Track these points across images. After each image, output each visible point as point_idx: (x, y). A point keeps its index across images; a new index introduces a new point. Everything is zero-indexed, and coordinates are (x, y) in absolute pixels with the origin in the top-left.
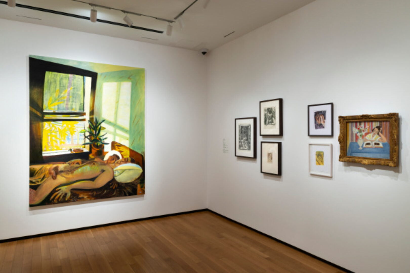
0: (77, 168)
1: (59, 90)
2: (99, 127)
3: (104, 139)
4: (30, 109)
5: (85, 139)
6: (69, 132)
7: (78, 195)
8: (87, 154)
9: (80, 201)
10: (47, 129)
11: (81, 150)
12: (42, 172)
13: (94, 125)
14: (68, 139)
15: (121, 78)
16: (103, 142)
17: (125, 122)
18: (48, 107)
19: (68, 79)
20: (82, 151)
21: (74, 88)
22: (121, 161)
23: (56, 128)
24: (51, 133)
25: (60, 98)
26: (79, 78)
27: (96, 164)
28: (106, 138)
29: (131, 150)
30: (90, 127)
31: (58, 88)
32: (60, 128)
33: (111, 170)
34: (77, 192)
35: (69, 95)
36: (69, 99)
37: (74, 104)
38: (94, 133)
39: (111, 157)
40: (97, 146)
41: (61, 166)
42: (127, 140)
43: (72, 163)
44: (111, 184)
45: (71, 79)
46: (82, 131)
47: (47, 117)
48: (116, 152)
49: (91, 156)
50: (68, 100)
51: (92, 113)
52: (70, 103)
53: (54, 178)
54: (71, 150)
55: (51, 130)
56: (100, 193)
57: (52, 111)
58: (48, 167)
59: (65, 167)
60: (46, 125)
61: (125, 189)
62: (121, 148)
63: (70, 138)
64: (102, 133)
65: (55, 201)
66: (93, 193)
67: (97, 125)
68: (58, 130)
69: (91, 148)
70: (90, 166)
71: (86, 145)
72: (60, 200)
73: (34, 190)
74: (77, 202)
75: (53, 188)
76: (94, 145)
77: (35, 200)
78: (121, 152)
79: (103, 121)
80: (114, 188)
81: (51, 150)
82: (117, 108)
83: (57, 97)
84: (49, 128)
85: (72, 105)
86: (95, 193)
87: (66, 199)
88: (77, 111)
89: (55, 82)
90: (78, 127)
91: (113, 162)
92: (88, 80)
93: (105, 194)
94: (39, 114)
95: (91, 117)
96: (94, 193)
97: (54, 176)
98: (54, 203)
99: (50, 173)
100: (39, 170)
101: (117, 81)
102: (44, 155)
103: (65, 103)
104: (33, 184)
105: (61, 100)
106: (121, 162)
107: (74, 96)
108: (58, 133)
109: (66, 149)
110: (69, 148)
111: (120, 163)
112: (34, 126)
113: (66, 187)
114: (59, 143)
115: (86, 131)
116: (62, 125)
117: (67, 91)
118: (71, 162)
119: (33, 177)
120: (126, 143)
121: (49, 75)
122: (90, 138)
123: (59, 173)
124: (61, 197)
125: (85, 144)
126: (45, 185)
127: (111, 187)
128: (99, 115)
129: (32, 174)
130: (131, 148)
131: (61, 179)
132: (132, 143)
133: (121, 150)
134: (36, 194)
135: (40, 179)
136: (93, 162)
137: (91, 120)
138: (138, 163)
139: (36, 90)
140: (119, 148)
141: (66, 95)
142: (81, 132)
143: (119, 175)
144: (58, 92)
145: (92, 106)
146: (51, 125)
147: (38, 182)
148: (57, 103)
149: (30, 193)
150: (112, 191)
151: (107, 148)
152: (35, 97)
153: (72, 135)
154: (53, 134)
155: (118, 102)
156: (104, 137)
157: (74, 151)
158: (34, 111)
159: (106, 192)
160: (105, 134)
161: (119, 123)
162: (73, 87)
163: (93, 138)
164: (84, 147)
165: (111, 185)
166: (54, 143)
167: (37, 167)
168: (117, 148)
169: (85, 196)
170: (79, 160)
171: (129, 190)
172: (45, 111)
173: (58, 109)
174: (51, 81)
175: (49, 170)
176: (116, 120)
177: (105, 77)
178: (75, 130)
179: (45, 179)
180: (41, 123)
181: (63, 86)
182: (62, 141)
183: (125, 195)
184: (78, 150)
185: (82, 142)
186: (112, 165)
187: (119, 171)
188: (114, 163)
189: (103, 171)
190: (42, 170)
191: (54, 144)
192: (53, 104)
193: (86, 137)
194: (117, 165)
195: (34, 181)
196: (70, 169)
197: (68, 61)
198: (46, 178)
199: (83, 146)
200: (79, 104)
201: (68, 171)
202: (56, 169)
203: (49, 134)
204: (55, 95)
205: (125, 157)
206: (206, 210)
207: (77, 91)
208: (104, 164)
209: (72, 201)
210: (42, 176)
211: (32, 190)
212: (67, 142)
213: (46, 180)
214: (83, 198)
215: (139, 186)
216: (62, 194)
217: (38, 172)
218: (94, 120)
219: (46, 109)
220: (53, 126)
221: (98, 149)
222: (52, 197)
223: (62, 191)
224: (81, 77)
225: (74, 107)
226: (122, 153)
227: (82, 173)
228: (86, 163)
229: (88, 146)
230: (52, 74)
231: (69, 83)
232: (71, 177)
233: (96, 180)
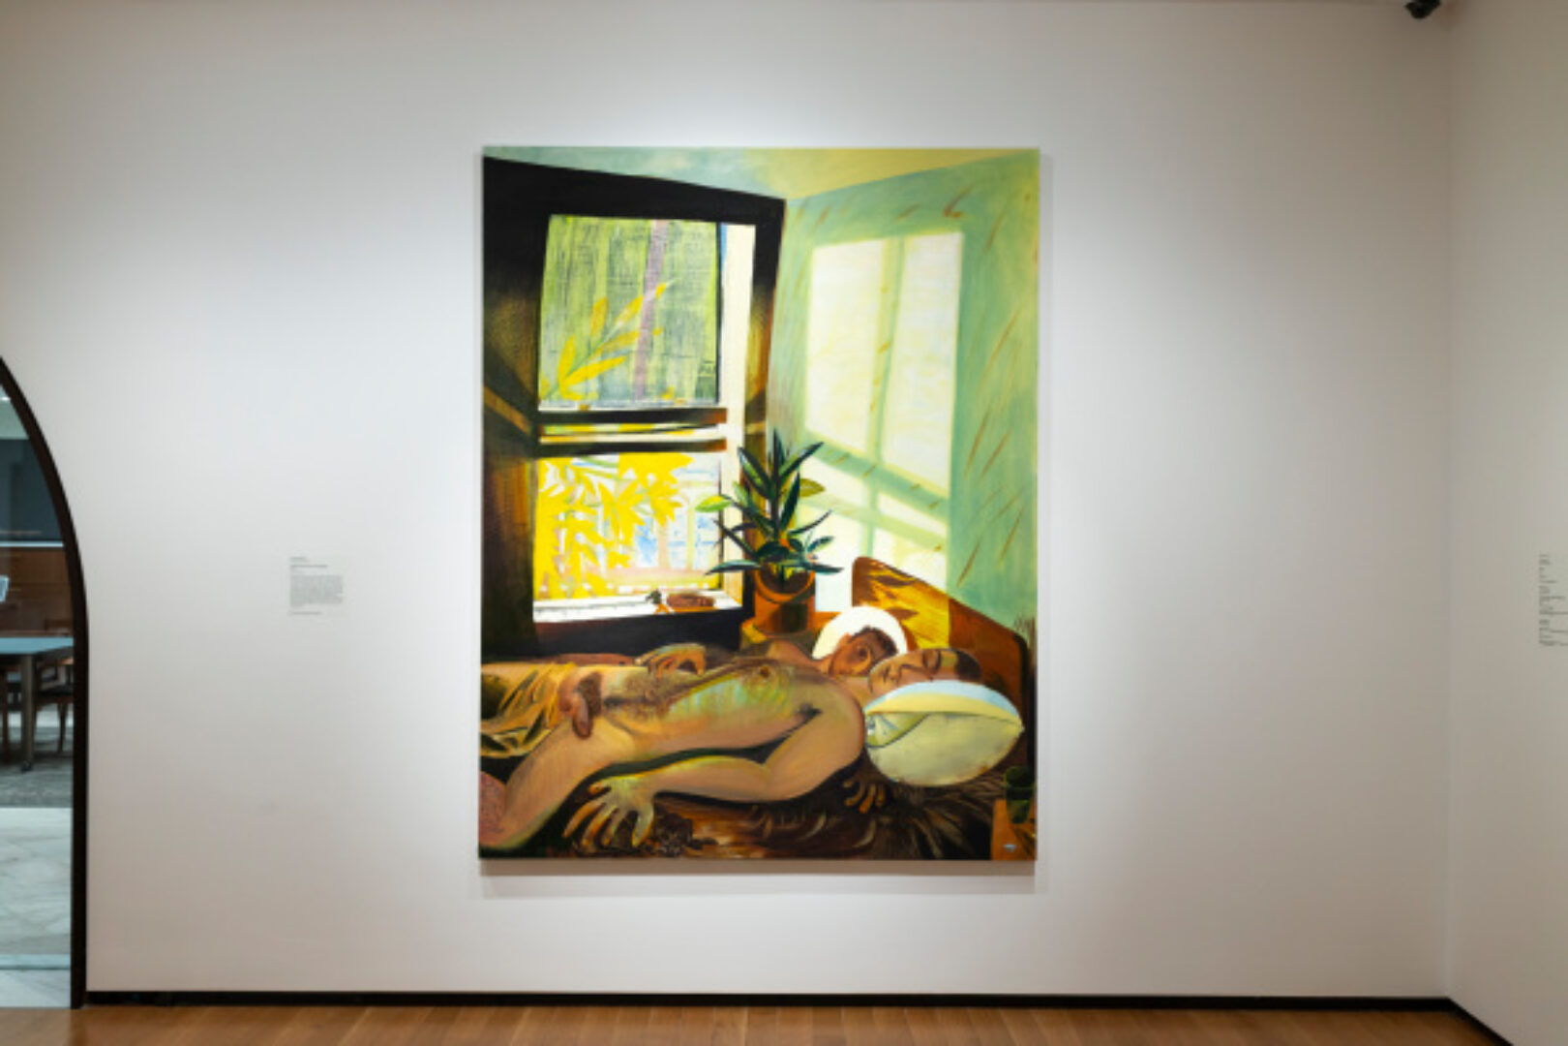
0: (685, 688)
1: (608, 303)
2: (792, 479)
3: (813, 545)
4: (485, 398)
5: (721, 542)
6: (648, 508)
7: (688, 826)
8: (731, 620)
9: (697, 857)
10: (555, 493)
11: (703, 598)
12: (531, 701)
13: (768, 470)
14: (645, 539)
15: (907, 213)
16: (809, 560)
17: (926, 456)
18: (557, 386)
19: (643, 244)
20: (710, 602)
21: (673, 289)
22: (906, 666)
23: (590, 487)
24: (570, 513)
25: (610, 340)
26: (696, 233)
27: (773, 672)
28: (825, 541)
29: (955, 607)
30: (746, 483)
31: (601, 293)
32: (610, 485)
33: (848, 712)
34: (685, 811)
35: (648, 321)
36: (652, 345)
37: (672, 365)
38: (768, 516)
39: (851, 639)
40: (780, 583)
41: (615, 675)
42: (938, 548)
43: (662, 661)
44: (847, 785)
45: (658, 243)
46: (712, 503)
47: (554, 434)
48: (876, 617)
49: (750, 631)
50: (646, 348)
51: (756, 410)
52: (654, 363)
53: (583, 731)
54: (655, 597)
55: (570, 500)
56: (792, 826)
57: (575, 408)
58: (560, 674)
59: (630, 683)
60: (549, 471)
61: (926, 818)
62: (906, 597)
63: (651, 536)
64: (804, 513)
65: (584, 842)
66: (760, 822)
67: (783, 470)
68: (599, 495)
69: (750, 592)
70: (745, 683)
71: (728, 576)
72: (606, 841)
73: (498, 784)
74: (681, 861)
75: (579, 777)
76: (766, 574)
77: (501, 831)
78: (900, 614)
79: (812, 450)
80: (865, 810)
81: (569, 595)
82: (883, 379)
83: (597, 336)
84: (561, 489)
85: (663, 371)
86: (769, 826)
87: (635, 842)
88: (688, 401)
89: (590, 263)
90: (688, 484)
91: (861, 666)
92: (741, 239)
93: (820, 835)
94: (519, 420)
95: (753, 429)
96: (763, 825)
97: (582, 723)
98: (581, 855)
99: (565, 707)
100: (519, 688)
101: (883, 233)
102: (539, 617)
103: (633, 365)
104: (494, 754)
105: (617, 353)
106: (905, 672)
107: (674, 325)
108: (600, 511)
109: (635, 593)
110: (648, 588)
111: (899, 681)
112: (499, 479)
113: (633, 778)
114: (602, 562)
115: (725, 505)
116: (615, 471)
117: (641, 301)
118: (657, 658)
119: (495, 720)
120: (933, 568)
121: (564, 235)
122: (746, 536)
123: (603, 708)
124: (613, 829)
125: (721, 570)
126: (542, 761)
127: (849, 802)
128: (794, 418)
129: (492, 703)
130: (960, 599)
131: (611, 740)
132: (964, 569)
133: (901, 604)
134: (507, 800)
135: (524, 733)
136: (759, 663)
137: (752, 448)
138: (996, 684)
139: (509, 310)
140: (891, 596)
141: (637, 323)
142: (704, 508)
143: (893, 741)
144: (603, 309)
145: (755, 372)
146: (571, 475)
147: (514, 742)
148: (595, 365)
149: (483, 796)
150: (855, 820)
151: (832, 594)
152: (507, 340)
153: (663, 520)
154: (580, 516)
155: (886, 347)
156: (818, 533)
157: (671, 601)
158: (502, 407)
159: (826, 824)
160: (822, 519)
161: (896, 458)
162: (667, 284)
163: (761, 541)
164: (720, 586)
165: (852, 791)
166: (584, 562)
167: (512, 674)
168: (881, 595)
169: (722, 834)
170: (693, 650)
171: (947, 826)
172: (545, 407)
173: (603, 392)
174: (571, 262)
175: (562, 691)
176: (877, 443)
177: (823, 216)
178: (676, 499)
179: (545, 733)
180: (528, 466)
181: (623, 284)
182: (620, 549)
183: (925, 854)
184: (691, 598)
185: (710, 560)
186: (857, 683)
187: (892, 719)
188: (866, 673)
189: (809, 713)
190: (532, 685)
191: (582, 566)
192: (582, 370)
193: (725, 533)
194: (880, 685)
195: (497, 738)
196: (652, 693)
197: (646, 154)
198: (546, 728)
199: (715, 577)
200: (696, 367)
201: (645, 701)
202: (591, 685)
203: (562, 517)
204: (589, 328)
205: (924, 644)
206: (1443, 1010)
207: (688, 299)
208: (812, 675)
209: (661, 854)
210: (530, 718)
211: (489, 779)
212: (638, 559)
213: (547, 737)
214: (710, 843)
215: (1001, 811)
216: (616, 811)
217: (513, 696)
218: (769, 448)
219: (549, 395)
220: (579, 479)
221: (785, 598)
222: (574, 823)
223: (617, 798)
224: (705, 229)
225: (672, 381)
226: (910, 623)
227: (709, 717)
228: (729, 666)
229: (735, 580)
230: (575, 223)
231: (653, 264)
232: (656, 731)
233: (773, 759)
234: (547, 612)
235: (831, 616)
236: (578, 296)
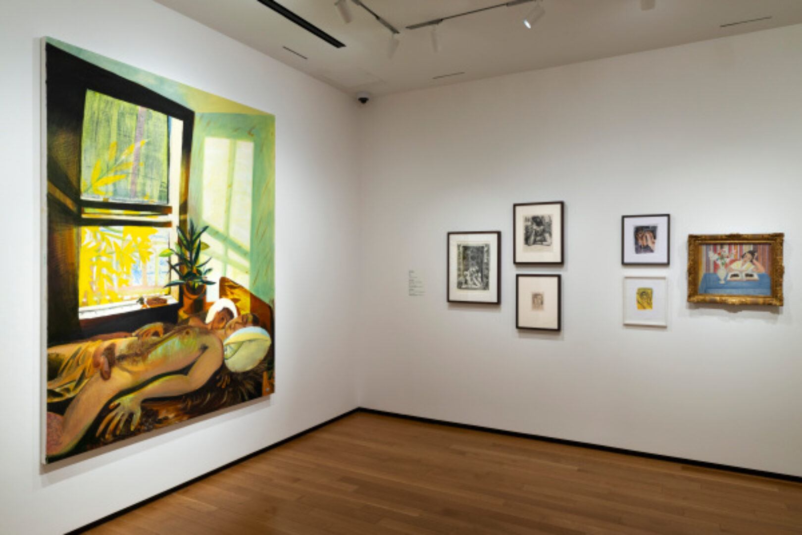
0: (155, 345)
1: (117, 144)
2: (198, 242)
3: (206, 273)
4: (49, 188)
5: (170, 271)
6: (137, 254)
7: (156, 413)
8: (174, 309)
9: (160, 427)
10: (90, 246)
11: (162, 299)
12: (78, 364)
13: (188, 236)
14: (136, 271)
15: (236, 130)
16: (204, 279)
17: (242, 235)
18: (91, 186)
19: (135, 117)
20: (165, 301)
21: (148, 144)
22: (237, 323)
23: (109, 244)
24: (99, 257)
25: (119, 165)
26: (159, 117)
27: (191, 332)
28: (210, 270)
29: (254, 299)
30: (180, 243)
31: (114, 139)
32: (119, 242)
33: (218, 345)
34: (155, 407)
35: (137, 159)
36: (139, 170)
37: (148, 182)
38: (189, 259)
39: (219, 313)
40: (193, 290)
41: (122, 343)
42: (247, 272)
43: (145, 332)
44: (218, 377)
45: (141, 119)
46: (165, 253)
47: (90, 213)
48: (227, 303)
49: (182, 314)
50: (136, 173)
51: (184, 209)
52: (140, 180)
53: (106, 376)
54: (141, 301)
55: (98, 250)
56: (198, 402)
57: (101, 199)
58: (92, 347)
59: (130, 346)
60: (88, 235)
61: (243, 385)
62: (237, 293)
63: (139, 269)
64: (202, 258)
65: (107, 436)
66: (186, 403)
67: (194, 237)
68: (114, 248)
69: (181, 295)
70: (180, 339)
71: (173, 288)
72: (118, 432)
73: (58, 416)
74: (154, 431)
75: (104, 401)
76: (188, 285)
77: (61, 443)
78: (235, 301)
79: (205, 228)
80: (223, 387)
81: (98, 302)
82: (229, 199)
83: (112, 162)
84: (94, 244)
85: (144, 185)
86: (190, 403)
87: (132, 428)
88: (155, 201)
89: (108, 121)
90: (155, 243)
91: (221, 325)
93: (210, 401)
94: (69, 203)
95: (182, 217)
96: (188, 404)
97: (106, 372)
98: (106, 443)
99: (96, 365)
100: (70, 359)
101: (228, 137)
102: (82, 317)
103: (130, 179)
104: (56, 400)
105: (122, 172)
106: (237, 325)
107: (149, 161)
108: (114, 256)
109: (132, 299)
110: (138, 296)
111: (235, 329)
112: (58, 236)
113: (131, 396)
114: (115, 284)
115: (172, 253)
116: (121, 235)
117: (134, 147)
118: (143, 331)
119: (56, 379)
120: (243, 279)
121: (95, 102)
122: (180, 268)
123: (117, 361)
124: (121, 425)
125: (170, 285)
126: (84, 397)
127: (219, 385)
128: (198, 215)
129: (54, 370)
130: (254, 293)
131: (121, 378)
132: (254, 281)
133: (236, 297)
134: (64, 425)
135: (74, 384)
136: (185, 328)
137: (182, 226)
139: (63, 138)
140: (232, 293)
141: (132, 159)
142: (163, 255)
144: (115, 148)
145: (183, 190)
146: (99, 236)
147: (68, 390)
148: (111, 177)
149: (49, 426)
150: (221, 392)
151: (212, 293)
152: (62, 156)
153: (145, 262)
154: (104, 259)
155: (230, 186)
156: (207, 267)
157: (149, 302)
158: (59, 195)
159: (211, 396)
160: (209, 260)
161: (233, 235)
162: (146, 141)
163: (186, 271)
164: (169, 293)
165: (219, 381)
166: (106, 284)
167: (66, 351)
168: (229, 293)
169: (170, 414)
170: (158, 326)
171: (249, 386)
173: (115, 192)
174: (98, 118)
175: (95, 356)
176: (227, 227)
177: (208, 124)
178: (150, 250)
179: (85, 381)
180: (75, 230)
181: (125, 136)
182: (124, 277)
183: (243, 400)
184: (157, 299)
185: (165, 281)
186: (221, 332)
187: (232, 346)
188: (223, 328)
189: (204, 348)
190: (78, 355)
191: (106, 287)
192: (104, 179)
193: (172, 267)
194: (229, 332)
195: (57, 390)
196: (140, 350)
197: (136, 71)
198: (87, 378)
199: (167, 289)
200: (159, 185)
201: (137, 355)
202: (110, 350)
203: (94, 259)
204: (108, 156)
205: (243, 313)
206: (360, 411)
207: (155, 150)
208: (206, 331)
209: (145, 431)
210: (77, 374)
211: (53, 414)
212: (133, 281)
213: (86, 384)
214: (166, 419)
215: (265, 375)
216: (123, 415)
217: (68, 362)
218: (189, 227)
219: (86, 191)
220: (103, 239)
221: (195, 297)
222: (102, 427)
223: (124, 408)
224: (162, 117)
225: (148, 190)
226: (238, 304)
227: (165, 357)
228: (173, 331)
229: (175, 289)
230: (100, 97)
231: (139, 127)
232: (142, 369)
233: (191, 372)
234: (86, 313)
235: (212, 304)
236: (101, 138)
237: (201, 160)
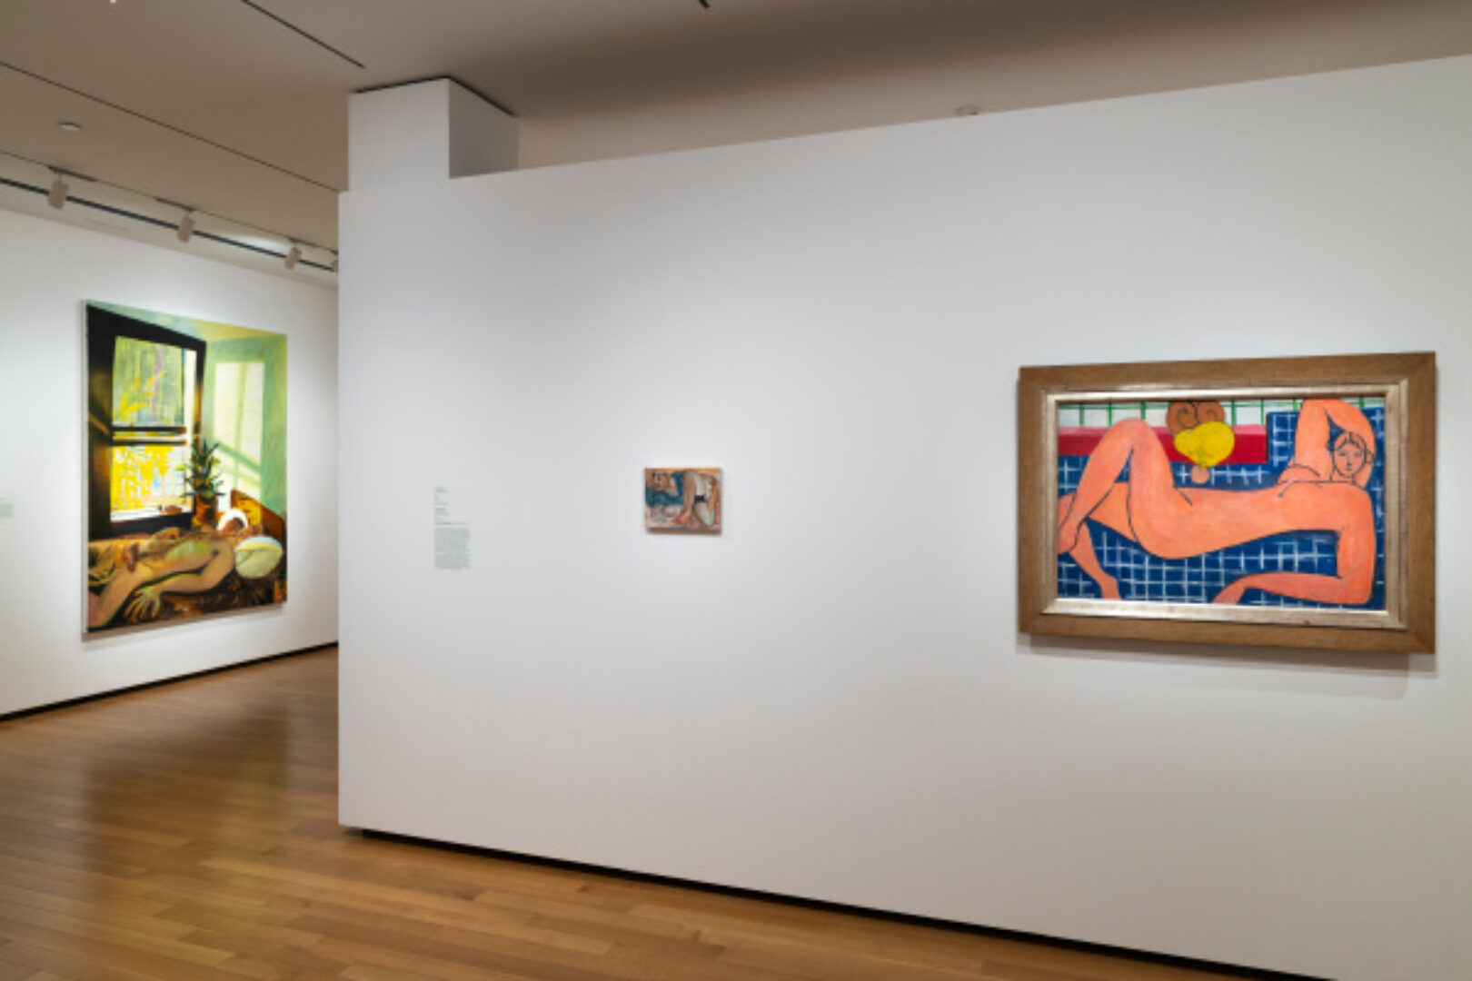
0: (171, 547)
1: (140, 378)
2: (210, 458)
3: (218, 484)
4: (89, 418)
5: (185, 484)
6: (157, 469)
7: (172, 606)
8: (188, 517)
9: (176, 618)
10: (119, 462)
11: (178, 508)
12: (110, 558)
14: (156, 483)
15: (247, 353)
16: (215, 491)
17: (253, 450)
18: (120, 414)
19: (154, 354)
20: (180, 509)
21: (166, 375)
22: (248, 532)
23: (134, 460)
24: (126, 472)
25: (142, 395)
26: (174, 351)
27: (203, 537)
29: (263, 509)
30: (194, 459)
31: (138, 374)
32: (142, 459)
33: (229, 551)
34: (172, 599)
35: (157, 388)
36: (158, 398)
37: (166, 408)
38: (201, 473)
39: (229, 523)
40: (206, 501)
41: (144, 543)
42: (257, 486)
43: (163, 536)
45: (160, 354)
46: (181, 468)
47: (119, 436)
48: (238, 513)
49: (196, 521)
50: (155, 401)
51: (197, 428)
52: (159, 406)
53: (132, 569)
54: (160, 508)
55: (126, 466)
56: (210, 600)
57: (128, 425)
58: (121, 544)
59: (151, 546)
60: (118, 453)
61: (254, 591)
62: (248, 504)
63: (159, 481)
64: (214, 471)
65: (133, 618)
67: (207, 454)
68: (138, 464)
69: (195, 505)
70: (194, 543)
71: (187, 498)
72: (141, 617)
73: (96, 597)
74: (171, 621)
75: (130, 589)
76: (201, 497)
77: (98, 619)
78: (246, 511)
79: (216, 446)
80: (234, 589)
81: (126, 508)
82: (240, 418)
83: (137, 392)
84: (122, 461)
85: (162, 410)
87: (153, 614)
88: (172, 424)
89: (133, 359)
90: (172, 460)
91: (232, 533)
92: (191, 356)
93: (221, 602)
94: (103, 428)
95: (196, 436)
97: (132, 565)
98: (132, 624)
100: (105, 552)
101: (239, 361)
102: (113, 519)
103: (151, 406)
104: (95, 583)
105: (144, 401)
106: (248, 534)
107: (166, 389)
108: (138, 471)
109: (153, 507)
110: (156, 504)
111: (244, 537)
112: (96, 456)
113: (152, 588)
114: (139, 494)
115: (186, 468)
116: (142, 453)
117: (154, 378)
118: (162, 534)
119: (94, 567)
120: (254, 492)
121: (123, 345)
122: (194, 481)
123: (140, 558)
124: (144, 611)
125: (186, 495)
126: (115, 584)
127: (230, 588)
128: (210, 432)
129: (93, 559)
130: (267, 506)
131: (144, 571)
132: (265, 493)
134: (100, 604)
135: (107, 572)
136: (198, 534)
137: (196, 444)
138: (275, 537)
139: (99, 377)
141: (152, 389)
142: (178, 470)
144: (139, 381)
145: (196, 413)
146: (126, 454)
147: (103, 577)
148: (136, 406)
149: (90, 603)
150: (232, 594)
151: (223, 504)
152: (98, 392)
153: (163, 475)
154: (130, 473)
155: (241, 405)
157: (166, 510)
158: (96, 423)
159: (222, 597)
160: (220, 474)
161: (243, 450)
162: (164, 373)
163: (199, 483)
164: (184, 503)
166: (131, 494)
167: (102, 546)
169: (185, 607)
170: (174, 530)
171: (260, 592)
172: (116, 423)
173: (139, 418)
174: (125, 358)
175: (124, 551)
176: (238, 444)
177: (220, 351)
178: (168, 466)
179: (116, 571)
180: (108, 450)
181: (147, 370)
182: (146, 488)
183: (253, 604)
184: (172, 508)
185: (180, 491)
186: (232, 540)
188: (234, 536)
189: (216, 553)
190: (110, 550)
191: (131, 496)
192: (131, 408)
193: (186, 480)
194: (239, 540)
195: (96, 576)
196: (159, 550)
197: (154, 314)
198: (117, 569)
199: (182, 499)
200: (175, 409)
201: (156, 553)
202: (135, 548)
203: (122, 473)
204: (133, 388)
207: (172, 380)
208: (217, 538)
210: (109, 565)
211: (92, 595)
212: (154, 492)
213: (117, 573)
214: (181, 612)
215: (277, 585)
216: (145, 603)
217: (104, 554)
218: (201, 444)
219: (117, 418)
220: (130, 456)
221: (207, 506)
222: (128, 610)
223: (146, 597)
224: (178, 350)
225: (166, 414)
226: (250, 515)
227: (181, 559)
228: (187, 536)
229: (190, 500)
230: (127, 341)
231: (158, 363)
232: (161, 566)
233: (204, 573)
234: (118, 516)
235: (222, 514)
236: (128, 375)
237: (212, 385)
